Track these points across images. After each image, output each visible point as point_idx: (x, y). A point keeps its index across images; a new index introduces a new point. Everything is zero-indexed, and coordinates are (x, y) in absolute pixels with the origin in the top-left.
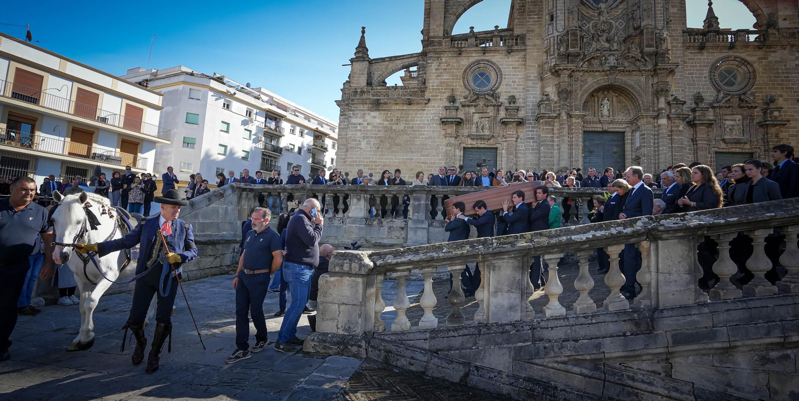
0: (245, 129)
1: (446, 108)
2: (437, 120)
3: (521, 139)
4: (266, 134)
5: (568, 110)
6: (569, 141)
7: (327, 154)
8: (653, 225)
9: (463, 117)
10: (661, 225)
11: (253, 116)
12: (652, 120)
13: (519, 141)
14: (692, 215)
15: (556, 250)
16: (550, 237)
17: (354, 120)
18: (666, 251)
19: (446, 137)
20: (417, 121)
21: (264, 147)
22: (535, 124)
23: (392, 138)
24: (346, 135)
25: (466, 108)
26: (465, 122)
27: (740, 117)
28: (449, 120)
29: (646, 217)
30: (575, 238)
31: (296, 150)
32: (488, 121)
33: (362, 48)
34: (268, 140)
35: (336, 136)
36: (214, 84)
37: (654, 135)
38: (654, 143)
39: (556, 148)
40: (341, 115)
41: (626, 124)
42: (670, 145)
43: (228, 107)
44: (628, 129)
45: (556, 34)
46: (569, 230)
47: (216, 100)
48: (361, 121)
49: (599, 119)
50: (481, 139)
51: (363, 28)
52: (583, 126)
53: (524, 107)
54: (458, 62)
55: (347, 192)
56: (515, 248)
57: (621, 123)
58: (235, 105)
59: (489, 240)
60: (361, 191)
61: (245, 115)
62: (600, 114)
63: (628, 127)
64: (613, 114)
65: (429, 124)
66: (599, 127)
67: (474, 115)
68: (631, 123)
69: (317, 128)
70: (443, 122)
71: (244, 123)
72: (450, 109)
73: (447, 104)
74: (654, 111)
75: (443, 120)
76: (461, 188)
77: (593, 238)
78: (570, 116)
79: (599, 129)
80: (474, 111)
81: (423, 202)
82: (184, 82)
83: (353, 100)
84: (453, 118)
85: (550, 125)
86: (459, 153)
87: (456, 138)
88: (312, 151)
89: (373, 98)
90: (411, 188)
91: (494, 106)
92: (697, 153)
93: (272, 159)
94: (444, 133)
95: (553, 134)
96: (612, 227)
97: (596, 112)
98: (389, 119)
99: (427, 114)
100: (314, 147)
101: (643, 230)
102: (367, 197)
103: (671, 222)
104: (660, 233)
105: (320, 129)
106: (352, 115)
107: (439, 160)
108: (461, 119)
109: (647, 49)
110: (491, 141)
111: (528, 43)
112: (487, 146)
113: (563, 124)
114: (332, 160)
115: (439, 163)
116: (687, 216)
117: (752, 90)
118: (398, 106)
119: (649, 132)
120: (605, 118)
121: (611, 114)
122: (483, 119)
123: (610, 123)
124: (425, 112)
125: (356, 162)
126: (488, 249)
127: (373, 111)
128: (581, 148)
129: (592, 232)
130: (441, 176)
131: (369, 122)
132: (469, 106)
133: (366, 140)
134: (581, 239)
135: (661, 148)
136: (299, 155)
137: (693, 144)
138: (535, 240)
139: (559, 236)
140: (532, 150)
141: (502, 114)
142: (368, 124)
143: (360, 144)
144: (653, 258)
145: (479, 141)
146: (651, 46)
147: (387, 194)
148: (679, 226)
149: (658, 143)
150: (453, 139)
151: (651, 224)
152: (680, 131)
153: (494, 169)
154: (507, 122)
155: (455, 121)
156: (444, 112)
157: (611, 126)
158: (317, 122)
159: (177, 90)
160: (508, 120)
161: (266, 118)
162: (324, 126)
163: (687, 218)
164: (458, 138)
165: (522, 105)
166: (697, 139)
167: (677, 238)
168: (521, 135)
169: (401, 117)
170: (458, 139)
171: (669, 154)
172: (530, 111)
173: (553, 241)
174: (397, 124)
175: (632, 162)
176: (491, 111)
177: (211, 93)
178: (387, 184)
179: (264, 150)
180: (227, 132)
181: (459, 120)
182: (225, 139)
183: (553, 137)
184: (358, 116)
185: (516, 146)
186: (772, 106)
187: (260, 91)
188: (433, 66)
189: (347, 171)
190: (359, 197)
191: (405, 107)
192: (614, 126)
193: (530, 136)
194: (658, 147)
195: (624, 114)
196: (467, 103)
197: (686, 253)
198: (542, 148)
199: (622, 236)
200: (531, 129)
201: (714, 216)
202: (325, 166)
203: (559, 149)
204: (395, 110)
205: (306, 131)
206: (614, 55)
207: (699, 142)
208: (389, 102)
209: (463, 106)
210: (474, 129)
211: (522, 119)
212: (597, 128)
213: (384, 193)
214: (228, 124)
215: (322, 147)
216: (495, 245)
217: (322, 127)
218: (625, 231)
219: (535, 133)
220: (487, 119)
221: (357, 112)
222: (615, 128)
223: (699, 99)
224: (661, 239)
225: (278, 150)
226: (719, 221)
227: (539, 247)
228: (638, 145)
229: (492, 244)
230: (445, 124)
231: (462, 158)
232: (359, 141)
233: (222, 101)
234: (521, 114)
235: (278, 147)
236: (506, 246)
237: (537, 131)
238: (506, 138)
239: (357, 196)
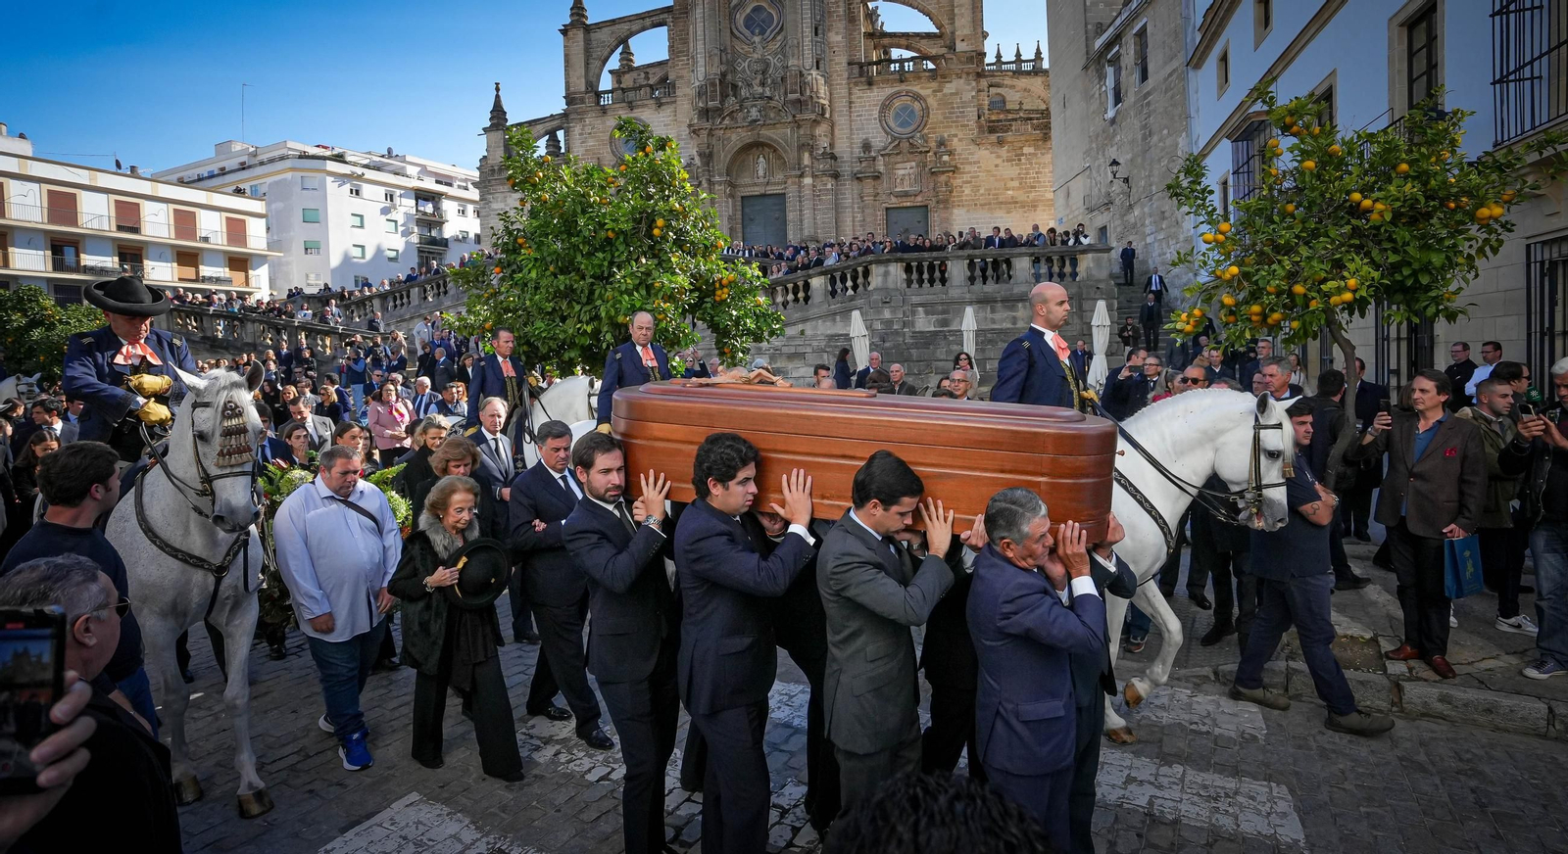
0: (387, 220)
4: (419, 222)
11: (397, 200)
21: (419, 241)
27: (914, 164)
33: (498, 113)
34: (425, 230)
36: (332, 166)
43: (357, 193)
44: (790, 189)
45: (697, 84)
47: (340, 186)
49: (755, 181)
51: (497, 84)
54: (604, 123)
57: (777, 184)
58: (366, 189)
61: (384, 201)
62: (756, 175)
66: (755, 190)
71: (385, 211)
82: (293, 169)
83: (489, 181)
93: (435, 256)
97: (753, 173)
106: (493, 199)
109: (791, 96)
111: (679, 92)
117: (925, 131)
120: (762, 181)
121: (767, 174)
123: (767, 184)
146: (795, 92)
157: (767, 187)
159: (285, 180)
161: (416, 201)
166: (863, 195)
177: (329, 179)
179: (419, 245)
180: (362, 227)
184: (499, 200)
186: (943, 149)
187: (404, 161)
188: (577, 130)
192: (772, 188)
206: (755, 106)
214: (361, 217)
221: (498, 194)
222: (774, 190)
223: (866, 146)
225: (442, 242)
233: (347, 187)
235: (441, 238)
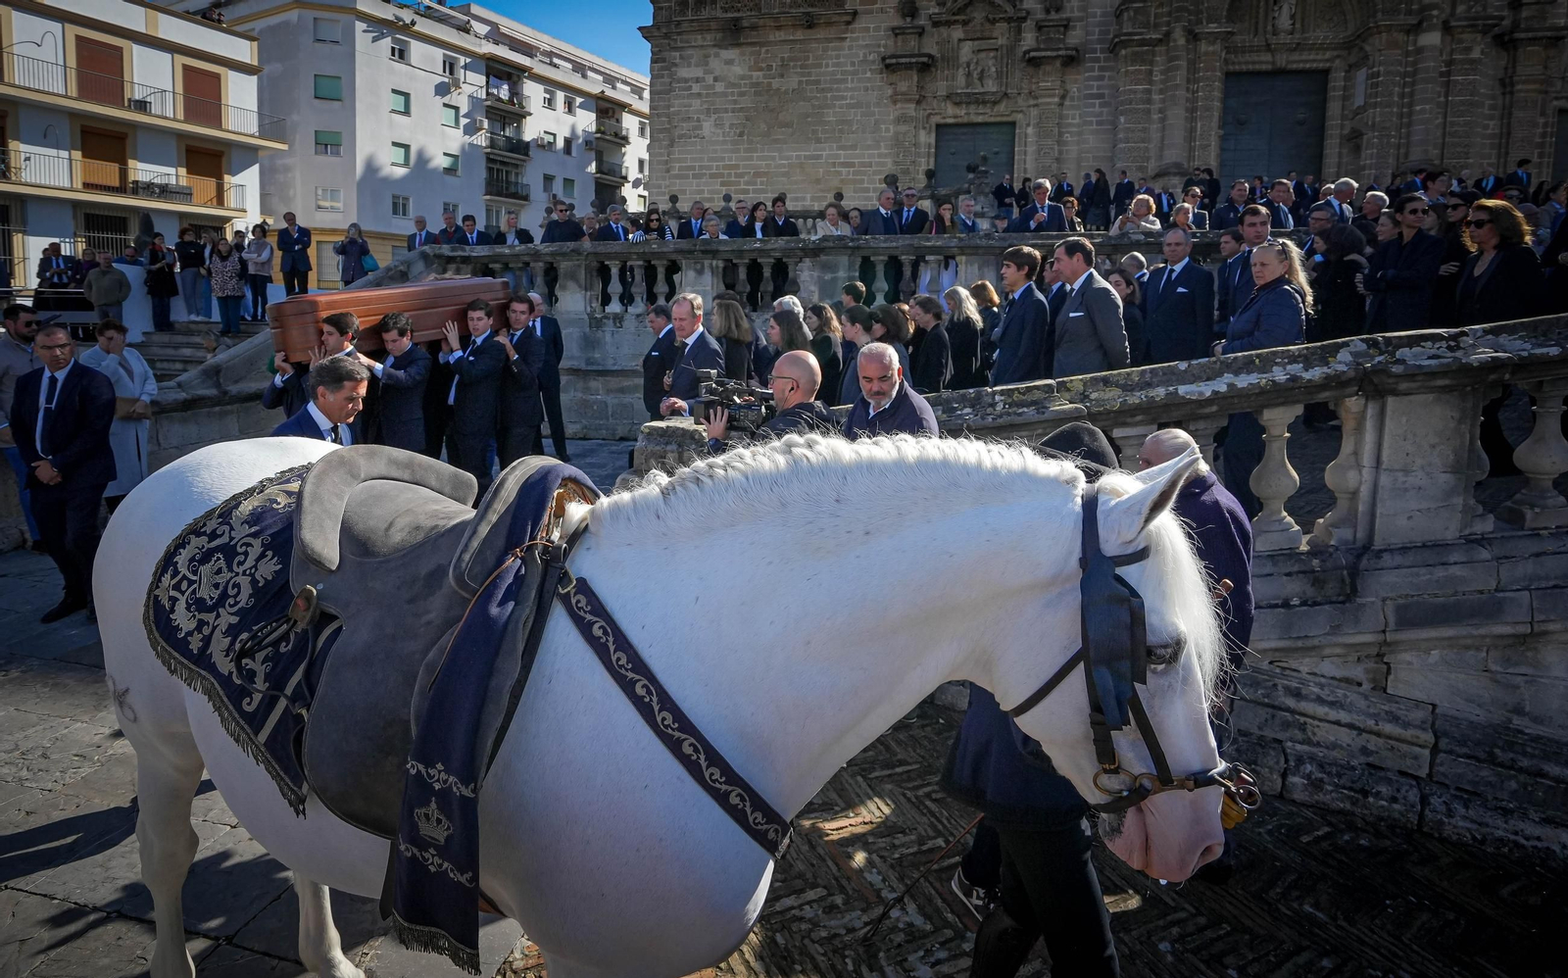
0: (445, 105)
1: (896, 32)
2: (873, 62)
3: (1072, 99)
4: (492, 113)
5: (1189, 21)
6: (1187, 100)
7: (627, 149)
8: (1378, 359)
9: (934, 50)
10: (1399, 362)
11: (460, 73)
12: (1401, 37)
13: (1067, 103)
14: (1479, 334)
15: (1139, 418)
16: (1128, 388)
17: (683, 72)
18: (1404, 419)
19: (895, 102)
20: (827, 66)
21: (488, 142)
22: (1106, 60)
23: (772, 111)
24: (669, 107)
25: (943, 30)
26: (939, 64)
28: (903, 60)
29: (1362, 340)
30: (1187, 393)
31: (560, 144)
32: (995, 58)
34: (498, 125)
35: (645, 108)
36: (365, 4)
37: (1405, 75)
38: (1402, 96)
39: (1155, 117)
40: (653, 61)
41: (1334, 49)
42: (1442, 99)
43: (402, 54)
44: (1337, 61)
46: (1172, 371)
47: (375, 40)
48: (698, 72)
49: (1266, 40)
50: (977, 102)
52: (1225, 59)
53: (1081, 19)
55: (674, 257)
56: (1046, 416)
57: (1322, 48)
58: (416, 48)
59: (987, 394)
60: (704, 252)
61: (441, 72)
62: (1269, 28)
63: (1338, 56)
64: (1303, 26)
65: (855, 73)
66: (1264, 61)
67: (962, 44)
68: (1348, 46)
69: (603, 92)
70: (887, 66)
71: (442, 90)
72: (904, 33)
73: (897, 22)
74: (1410, 12)
75: (888, 61)
76: (928, 240)
77: (1228, 391)
78: (1193, 37)
79: (1264, 67)
80: (962, 36)
81: (842, 274)
82: (300, 4)
83: (677, 24)
84: (911, 56)
85: (1143, 62)
86: (927, 138)
87: (918, 102)
88: (594, 146)
89: (724, 15)
90: (814, 242)
91: (1009, 20)
92: (1510, 114)
93: (509, 169)
94: (890, 92)
95: (1151, 82)
96: (1277, 364)
97: (1261, 25)
98: (764, 65)
99: (850, 48)
100: (599, 135)
101: (1352, 374)
102: (717, 267)
103: (1423, 354)
104: (1391, 381)
105: (610, 93)
106: (678, 61)
107: (880, 156)
108: (930, 56)
110: (1002, 107)
112: (992, 120)
113: (1177, 58)
114: (641, 162)
115: (878, 164)
116: (1465, 338)
118: (782, 33)
119: (1392, 68)
120: (1284, 39)
121: (1298, 26)
122: (983, 55)
123: (1295, 50)
124: (847, 43)
125: (693, 168)
126: (983, 418)
127: (726, 49)
128: (1216, 114)
129: (1228, 377)
130: (883, 211)
131: (717, 74)
132: (948, 24)
133: (714, 117)
134: (1201, 393)
135: (1418, 108)
136: (567, 157)
137: (1504, 94)
138: (1094, 396)
139: (1149, 385)
140: (1099, 123)
141: (1029, 39)
142: (716, 79)
143: (700, 128)
144: (1369, 437)
145: (972, 109)
147: (761, 257)
148: (1442, 365)
149: (1412, 94)
150: (913, 106)
151: (1372, 357)
152: (1473, 61)
153: (1007, 177)
154: (1039, 58)
155: (916, 63)
156: (891, 43)
157: (1296, 57)
158: (601, 78)
159: (286, 24)
160: (1043, 54)
161: (488, 77)
162: (619, 85)
163: (1465, 342)
164: (924, 103)
165: (1077, 14)
166: (1515, 78)
167: (1432, 390)
168: (1074, 89)
169: (791, 59)
170: (924, 106)
171: (1438, 121)
172: (1097, 30)
173: (1135, 398)
174: (782, 76)
175: (1341, 144)
176: (1001, 35)
177: (359, 26)
178: (759, 235)
179: (489, 150)
180: (407, 112)
181: (925, 59)
182: (405, 129)
183: (1149, 91)
184: (693, 61)
185: (1061, 117)
187: (468, 13)
189: (675, 189)
190: (699, 266)
191: (799, 35)
192: (1304, 57)
193: (1095, 91)
194: (1411, 105)
195: (1332, 25)
196: (944, 17)
197: (1452, 425)
198: (1122, 119)
199: (1300, 387)
200: (1096, 73)
201: (1535, 337)
202: (625, 178)
203: (1163, 120)
204: (776, 43)
205: (579, 100)
207: (1519, 87)
208: (761, 22)
209: (936, 24)
210: (961, 80)
211: (1077, 50)
212: (1261, 62)
213: (754, 255)
214: (407, 96)
215: (616, 135)
216: (1000, 407)
217: (614, 88)
218: (1307, 376)
219: (1106, 82)
220: (992, 54)
221: (690, 52)
222: (1307, 61)
224: (1395, 393)
225: (521, 148)
226: (1545, 350)
227: (1100, 413)
228: (1359, 101)
229: (993, 405)
230: (894, 71)
231: (933, 150)
232: (698, 120)
233: (387, 43)
234: (1075, 37)
235: (520, 141)
236: (1025, 410)
237: (1110, 78)
238: (1036, 98)
239: (696, 263)
